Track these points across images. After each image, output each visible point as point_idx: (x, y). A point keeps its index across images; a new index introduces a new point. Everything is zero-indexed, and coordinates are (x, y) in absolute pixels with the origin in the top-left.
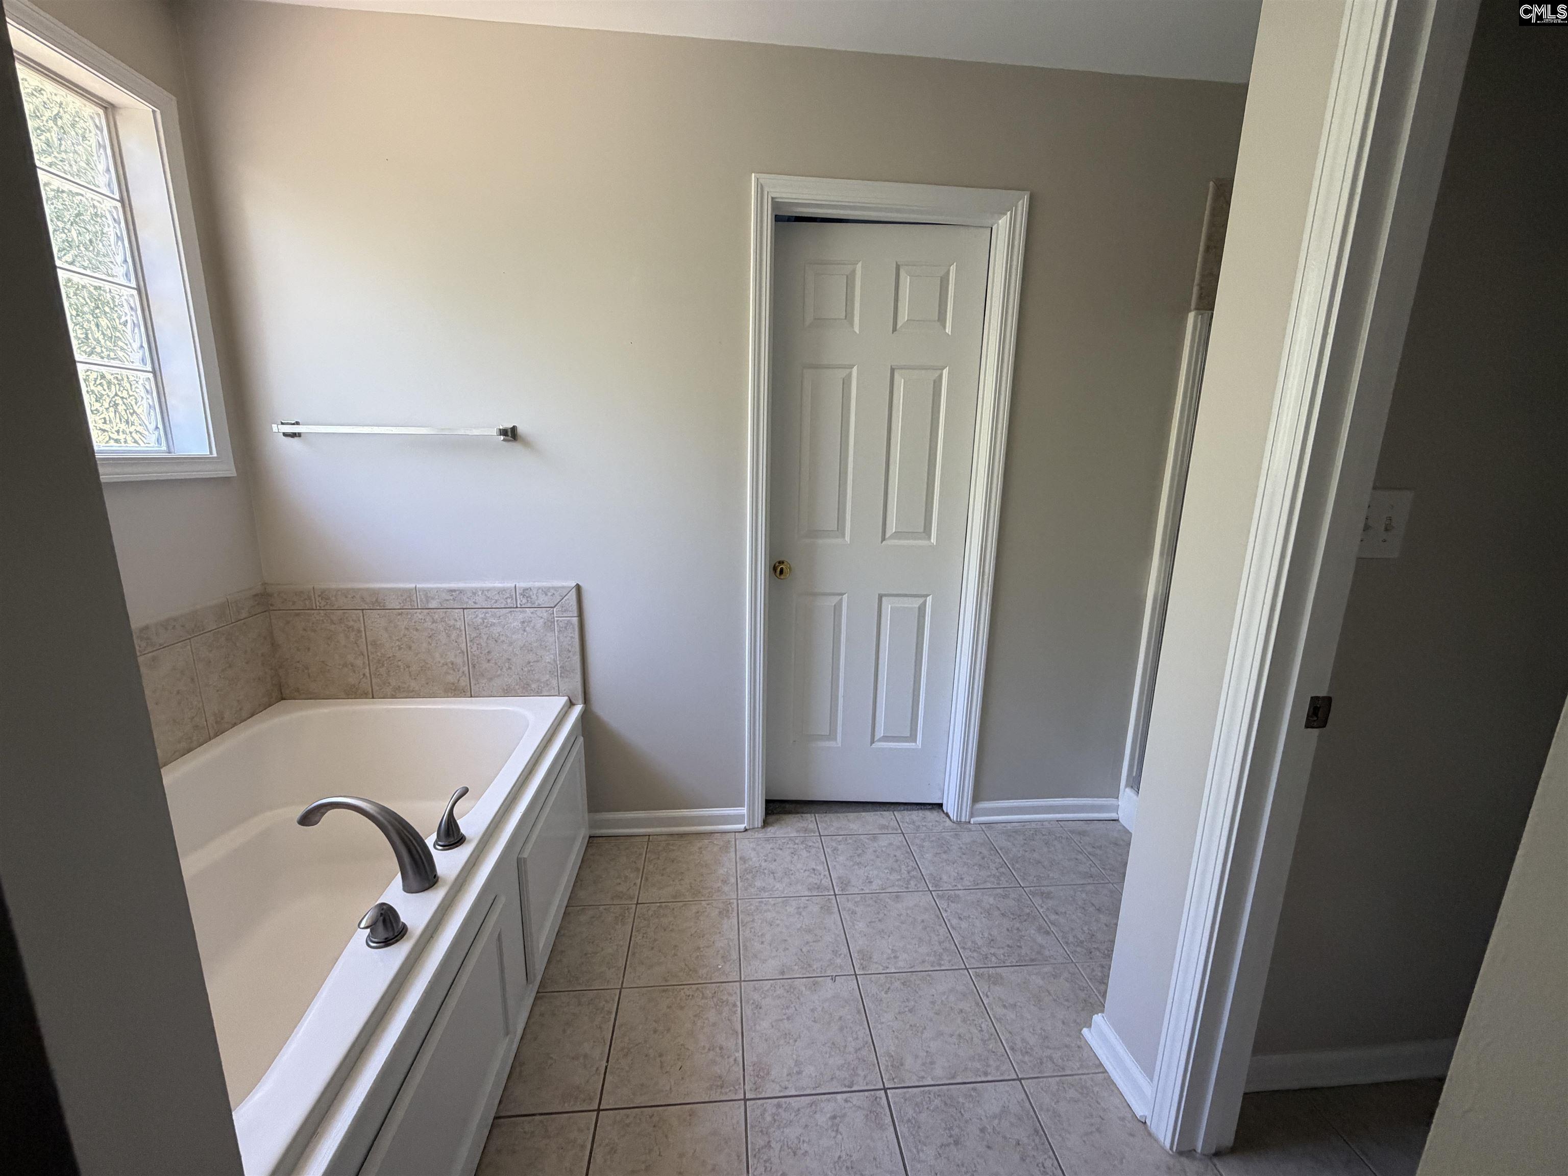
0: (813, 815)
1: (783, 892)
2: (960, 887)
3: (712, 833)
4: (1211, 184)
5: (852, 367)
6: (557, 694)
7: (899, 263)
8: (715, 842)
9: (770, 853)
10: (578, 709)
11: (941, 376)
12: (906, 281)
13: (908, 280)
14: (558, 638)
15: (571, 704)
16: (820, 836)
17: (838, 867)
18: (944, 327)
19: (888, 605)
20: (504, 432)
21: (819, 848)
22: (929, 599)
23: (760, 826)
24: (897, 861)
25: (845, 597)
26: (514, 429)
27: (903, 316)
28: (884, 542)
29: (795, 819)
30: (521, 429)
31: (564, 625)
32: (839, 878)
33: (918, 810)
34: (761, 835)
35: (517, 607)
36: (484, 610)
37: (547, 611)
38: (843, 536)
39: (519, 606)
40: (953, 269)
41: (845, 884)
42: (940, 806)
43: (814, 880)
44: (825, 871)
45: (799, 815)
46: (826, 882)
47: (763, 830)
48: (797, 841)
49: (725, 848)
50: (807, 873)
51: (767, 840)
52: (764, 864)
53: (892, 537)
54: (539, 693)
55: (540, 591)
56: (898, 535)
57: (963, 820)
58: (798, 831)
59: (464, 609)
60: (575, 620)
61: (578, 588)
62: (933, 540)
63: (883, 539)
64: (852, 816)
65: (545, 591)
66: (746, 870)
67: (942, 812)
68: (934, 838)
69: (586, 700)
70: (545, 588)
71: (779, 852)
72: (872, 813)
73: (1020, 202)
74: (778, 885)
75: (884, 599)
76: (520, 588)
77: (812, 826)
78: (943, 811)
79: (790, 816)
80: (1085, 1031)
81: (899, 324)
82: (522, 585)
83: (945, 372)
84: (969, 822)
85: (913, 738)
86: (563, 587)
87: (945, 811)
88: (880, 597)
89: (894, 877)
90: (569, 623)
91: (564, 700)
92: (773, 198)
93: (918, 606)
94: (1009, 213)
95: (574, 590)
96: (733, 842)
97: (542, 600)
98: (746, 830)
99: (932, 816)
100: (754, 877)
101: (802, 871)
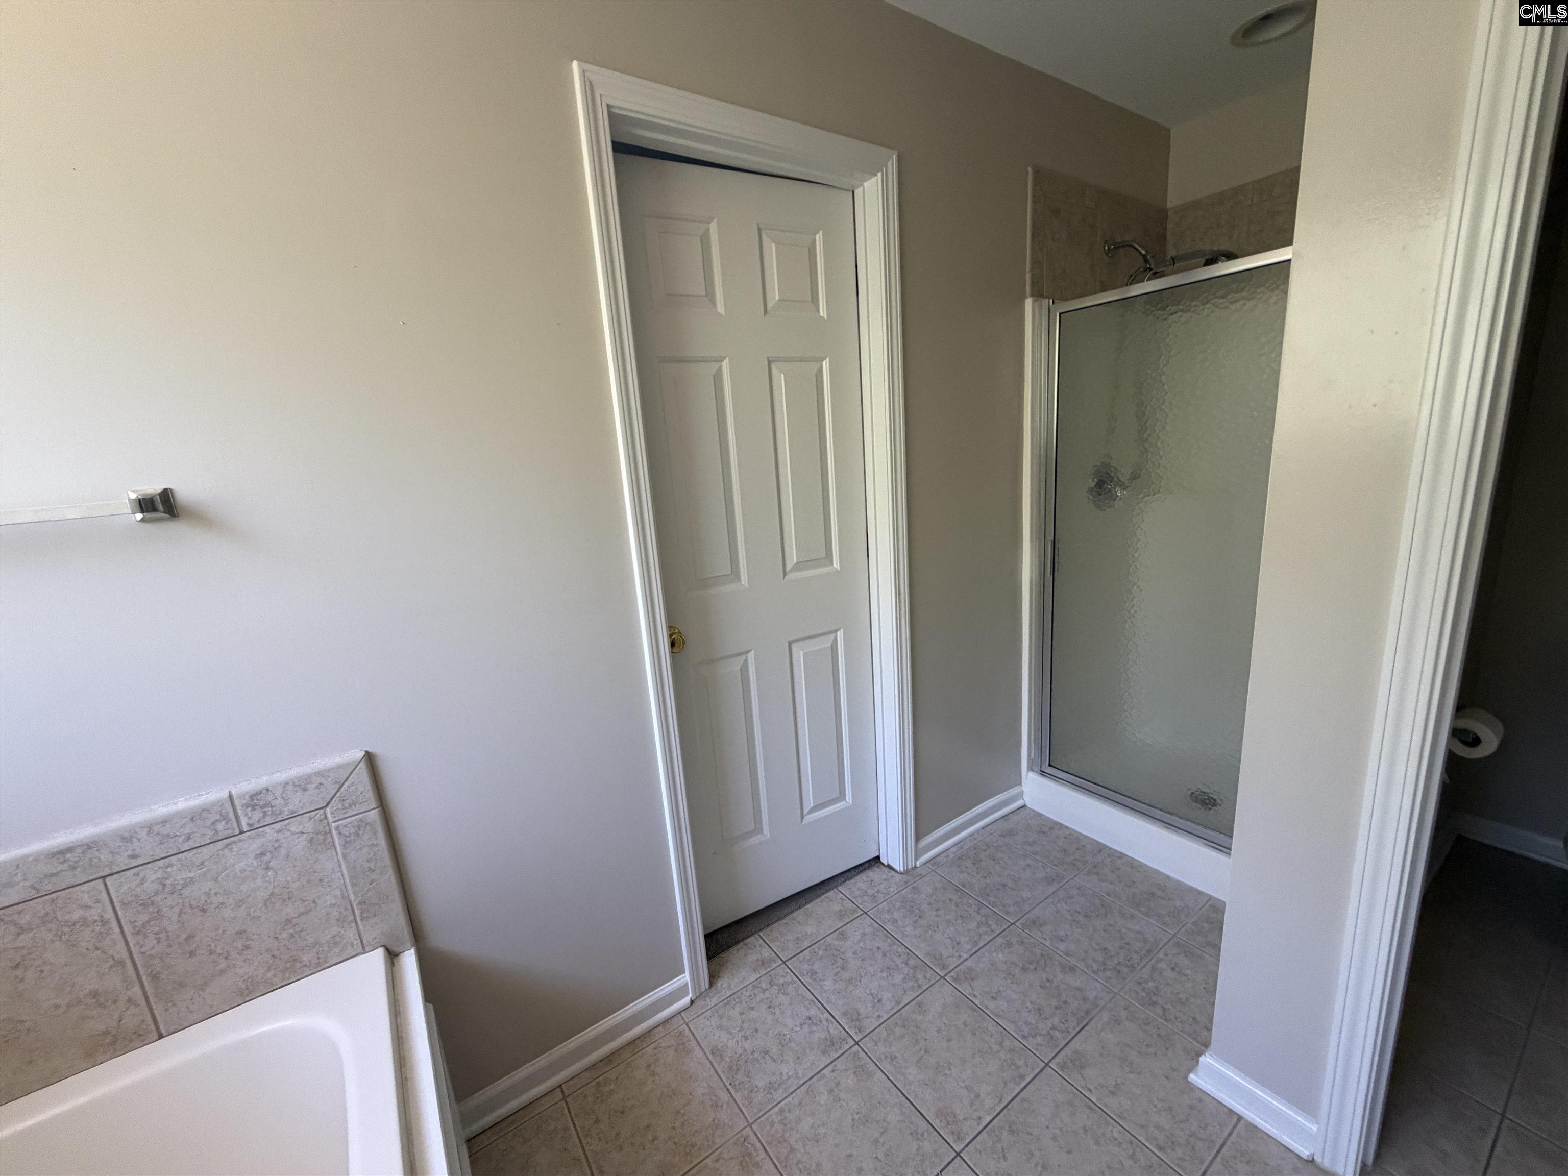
0: (757, 936)
1: (798, 1078)
2: (965, 956)
3: (649, 1031)
4: (1030, 169)
5: (720, 360)
6: (360, 950)
7: (760, 226)
8: (663, 1044)
9: (743, 1022)
10: (409, 961)
11: (821, 369)
12: (771, 250)
13: (774, 248)
14: (344, 856)
15: (392, 956)
16: (784, 962)
17: (833, 998)
18: (818, 311)
19: (799, 654)
20: (146, 505)
21: (795, 983)
22: (840, 634)
23: (707, 987)
24: (884, 955)
25: (751, 655)
26: (166, 495)
27: (774, 295)
28: (786, 577)
29: (742, 952)
30: (184, 492)
31: (353, 830)
32: (844, 1014)
33: (858, 874)
34: (715, 1000)
35: (241, 833)
36: (161, 863)
37: (310, 818)
38: (738, 578)
39: (245, 828)
40: (819, 237)
41: (856, 1018)
42: (877, 858)
43: (820, 1035)
44: (823, 1014)
45: (741, 944)
46: (835, 1030)
47: (712, 989)
48: (764, 985)
49: (682, 1049)
50: (806, 1028)
51: (727, 1002)
52: (747, 1045)
53: (793, 570)
54: (321, 965)
55: (290, 787)
56: (799, 566)
57: (910, 867)
58: (755, 970)
59: (104, 878)
60: (374, 815)
61: (370, 758)
62: (836, 564)
63: (785, 574)
64: (799, 914)
65: (301, 784)
66: (730, 1068)
67: (882, 866)
68: (898, 905)
69: (418, 937)
70: (299, 779)
71: (754, 1014)
72: (818, 900)
73: (889, 163)
74: (785, 1069)
75: (795, 648)
76: (241, 797)
77: (766, 953)
78: (883, 864)
79: (731, 950)
80: (1192, 1077)
81: (770, 305)
82: (244, 787)
83: (826, 365)
84: (915, 867)
85: (842, 796)
86: (340, 767)
87: (886, 863)
88: (790, 644)
89: (898, 978)
90: (362, 825)
91: (378, 957)
92: (609, 106)
93: (829, 645)
94: (879, 174)
95: (363, 765)
96: (687, 1031)
97: (297, 801)
98: (692, 1002)
99: (874, 874)
100: (748, 1074)
101: (798, 1029)
